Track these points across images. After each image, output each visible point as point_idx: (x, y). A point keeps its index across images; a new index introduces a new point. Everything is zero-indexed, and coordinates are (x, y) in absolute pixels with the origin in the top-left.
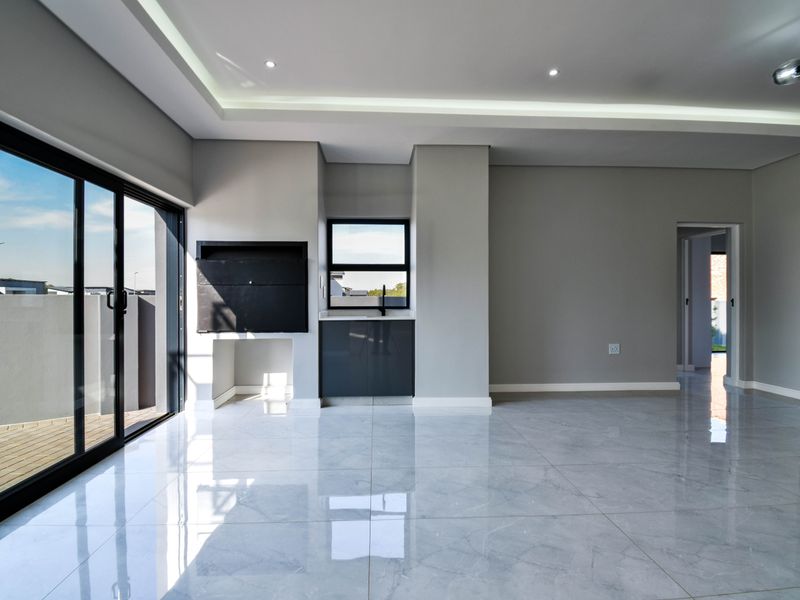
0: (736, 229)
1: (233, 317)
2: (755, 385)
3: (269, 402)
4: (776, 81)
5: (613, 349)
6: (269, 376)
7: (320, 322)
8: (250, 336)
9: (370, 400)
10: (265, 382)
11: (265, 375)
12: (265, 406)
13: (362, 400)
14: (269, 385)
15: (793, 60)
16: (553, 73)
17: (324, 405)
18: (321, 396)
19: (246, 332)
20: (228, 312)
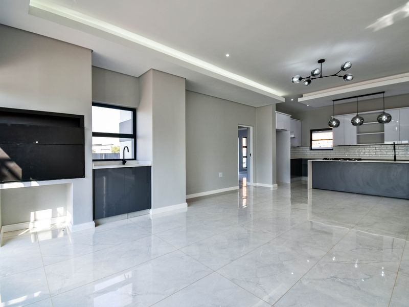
0: (251, 128)
1: (18, 170)
2: (258, 184)
3: (36, 234)
4: (293, 82)
5: (221, 175)
6: (35, 214)
7: (94, 170)
8: (34, 184)
9: (125, 215)
10: (32, 218)
11: (32, 214)
12: (32, 237)
13: (120, 216)
14: (35, 220)
15: (299, 76)
16: (228, 55)
17: (97, 225)
18: (94, 219)
19: (31, 181)
20: (13, 165)
